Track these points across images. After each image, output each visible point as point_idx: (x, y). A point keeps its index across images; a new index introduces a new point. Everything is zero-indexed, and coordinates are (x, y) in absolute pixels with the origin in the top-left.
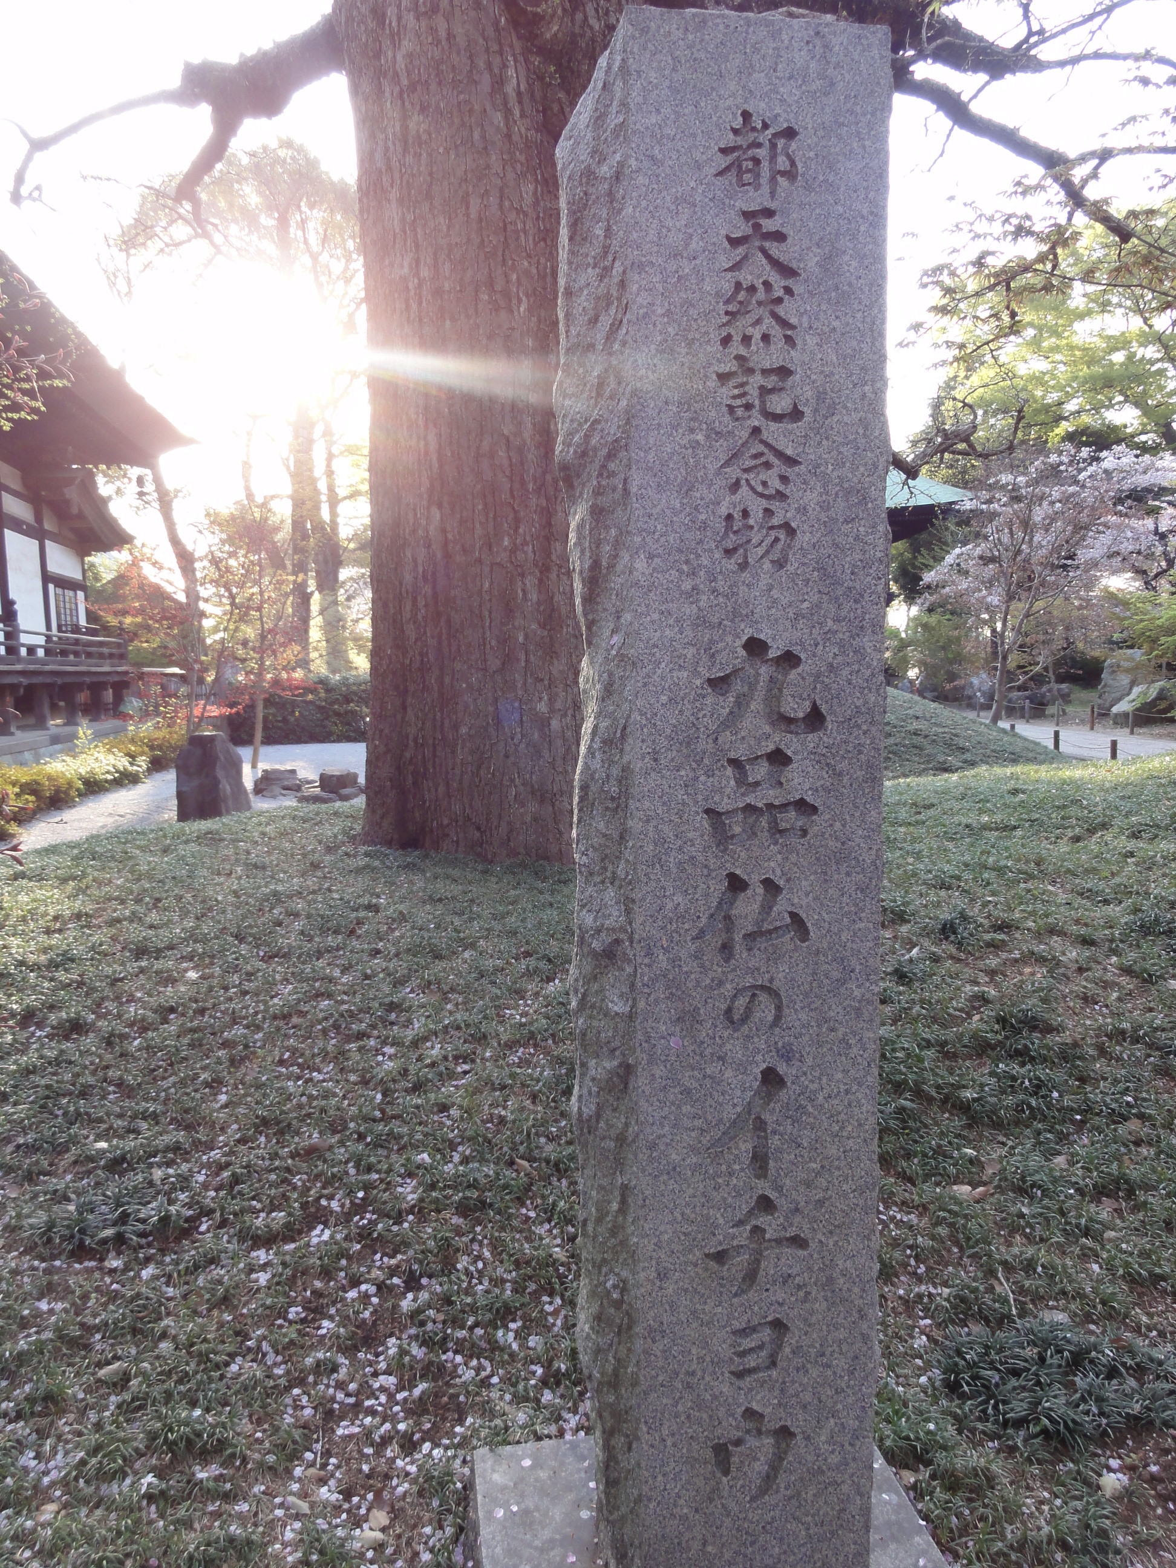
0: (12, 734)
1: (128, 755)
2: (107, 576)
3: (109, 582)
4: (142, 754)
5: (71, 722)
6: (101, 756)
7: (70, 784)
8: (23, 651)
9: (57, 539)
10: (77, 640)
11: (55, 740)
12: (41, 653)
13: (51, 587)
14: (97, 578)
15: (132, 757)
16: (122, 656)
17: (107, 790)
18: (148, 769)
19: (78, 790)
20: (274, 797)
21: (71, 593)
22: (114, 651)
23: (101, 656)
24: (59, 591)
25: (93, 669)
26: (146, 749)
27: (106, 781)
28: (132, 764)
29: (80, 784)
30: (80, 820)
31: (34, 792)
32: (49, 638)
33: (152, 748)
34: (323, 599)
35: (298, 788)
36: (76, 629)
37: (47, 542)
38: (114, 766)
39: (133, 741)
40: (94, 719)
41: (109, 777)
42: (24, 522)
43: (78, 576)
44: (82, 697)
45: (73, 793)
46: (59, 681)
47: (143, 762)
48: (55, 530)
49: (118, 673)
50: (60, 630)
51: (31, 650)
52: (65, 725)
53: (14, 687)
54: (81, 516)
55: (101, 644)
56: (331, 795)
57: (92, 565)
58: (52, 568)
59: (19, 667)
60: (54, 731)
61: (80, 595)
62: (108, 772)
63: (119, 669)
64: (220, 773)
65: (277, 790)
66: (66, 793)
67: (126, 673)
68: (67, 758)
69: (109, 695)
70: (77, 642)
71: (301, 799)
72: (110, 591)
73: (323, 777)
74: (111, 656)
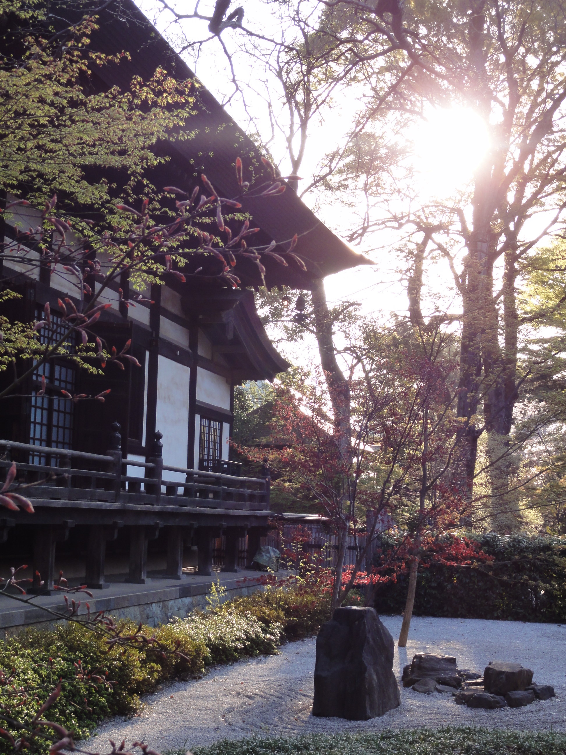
0: (142, 582)
1: (262, 619)
2: (254, 405)
3: (255, 412)
4: (277, 619)
5: (203, 571)
6: (233, 619)
7: (198, 651)
8: (164, 489)
9: (209, 366)
10: (218, 479)
11: (185, 592)
12: (180, 491)
13: (198, 417)
14: (244, 408)
15: (266, 621)
16: (263, 499)
17: (236, 660)
18: (282, 637)
19: (205, 659)
20: (427, 692)
21: (217, 424)
22: (256, 492)
23: (241, 497)
24: (205, 422)
25: (232, 512)
26: (282, 614)
27: (236, 649)
28: (265, 631)
29: (207, 652)
30: (205, 698)
31: (160, 660)
32: (190, 476)
33: (288, 612)
34: (491, 439)
35: (456, 683)
36: (218, 466)
37: (199, 369)
38: (246, 633)
39: (267, 601)
40: (228, 569)
41: (240, 646)
42: (178, 348)
43: (226, 406)
44: (217, 543)
45: (200, 662)
46: (196, 524)
47: (277, 628)
48: (209, 357)
49: (256, 517)
50: (201, 467)
51: (172, 488)
52: (196, 574)
53: (149, 529)
54: (236, 341)
55: (242, 484)
56: (498, 698)
57: (241, 393)
58: (201, 397)
59: (157, 507)
60: (184, 580)
61: (226, 427)
62: (239, 639)
63: (259, 513)
64: (367, 658)
65: (432, 684)
66: (194, 663)
67: (265, 518)
68: (197, 618)
69: (245, 542)
70: (218, 481)
71: (462, 700)
72: (255, 421)
73: (488, 672)
74: (252, 497)
